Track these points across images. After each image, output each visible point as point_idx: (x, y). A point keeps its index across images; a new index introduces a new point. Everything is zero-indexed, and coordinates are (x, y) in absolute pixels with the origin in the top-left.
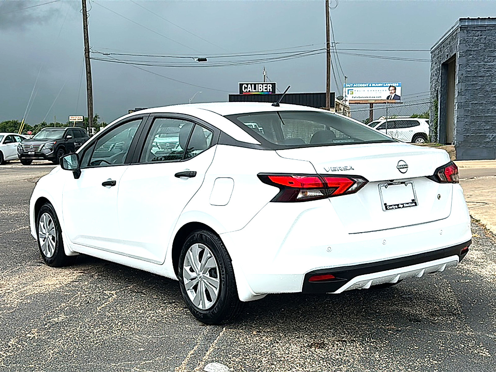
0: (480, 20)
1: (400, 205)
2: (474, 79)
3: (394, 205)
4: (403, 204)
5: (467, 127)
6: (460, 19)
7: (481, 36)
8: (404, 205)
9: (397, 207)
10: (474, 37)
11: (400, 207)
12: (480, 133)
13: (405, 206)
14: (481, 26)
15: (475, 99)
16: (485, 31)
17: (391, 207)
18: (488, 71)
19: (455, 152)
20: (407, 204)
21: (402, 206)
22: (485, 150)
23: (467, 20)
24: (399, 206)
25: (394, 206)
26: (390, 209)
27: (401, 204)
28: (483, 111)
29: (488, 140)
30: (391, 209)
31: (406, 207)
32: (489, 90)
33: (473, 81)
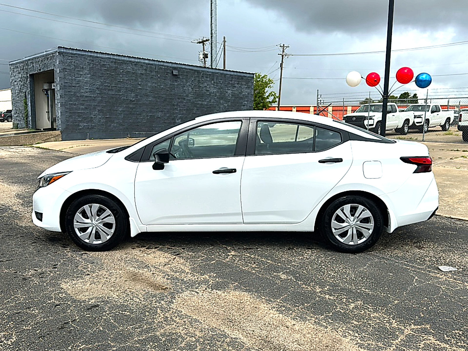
0: (70, 50)
2: (70, 88)
5: (67, 119)
6: (59, 47)
7: (72, 60)
10: (68, 60)
12: (76, 123)
14: (72, 54)
15: (71, 101)
16: (74, 57)
18: (78, 83)
19: (61, 135)
22: (79, 134)
23: (62, 48)
28: (76, 109)
29: (80, 128)
32: (78, 95)
33: (69, 89)
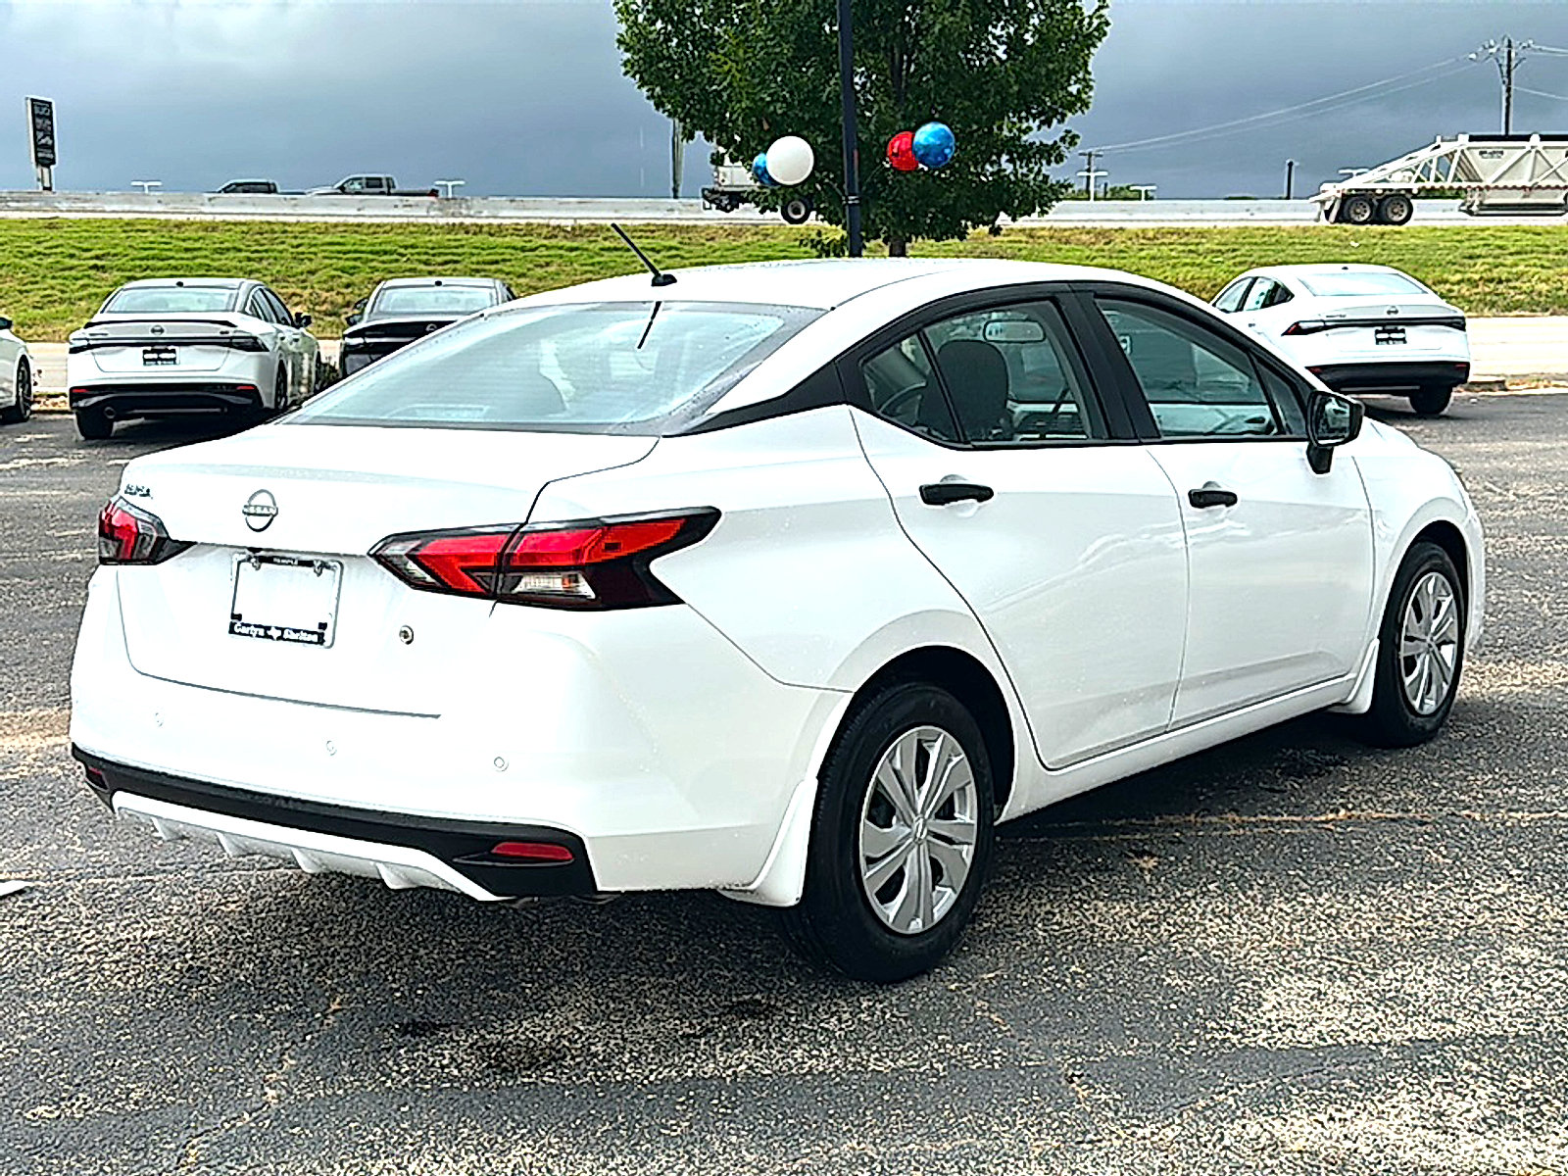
1: (273, 629)
3: (256, 626)
4: (283, 630)
8: (286, 632)
9: (261, 632)
11: (271, 637)
13: (286, 636)
17: (245, 630)
20: (296, 631)
21: (276, 633)
24: (269, 633)
25: (256, 630)
26: (240, 634)
27: (277, 628)
30: (245, 635)
31: (288, 640)
